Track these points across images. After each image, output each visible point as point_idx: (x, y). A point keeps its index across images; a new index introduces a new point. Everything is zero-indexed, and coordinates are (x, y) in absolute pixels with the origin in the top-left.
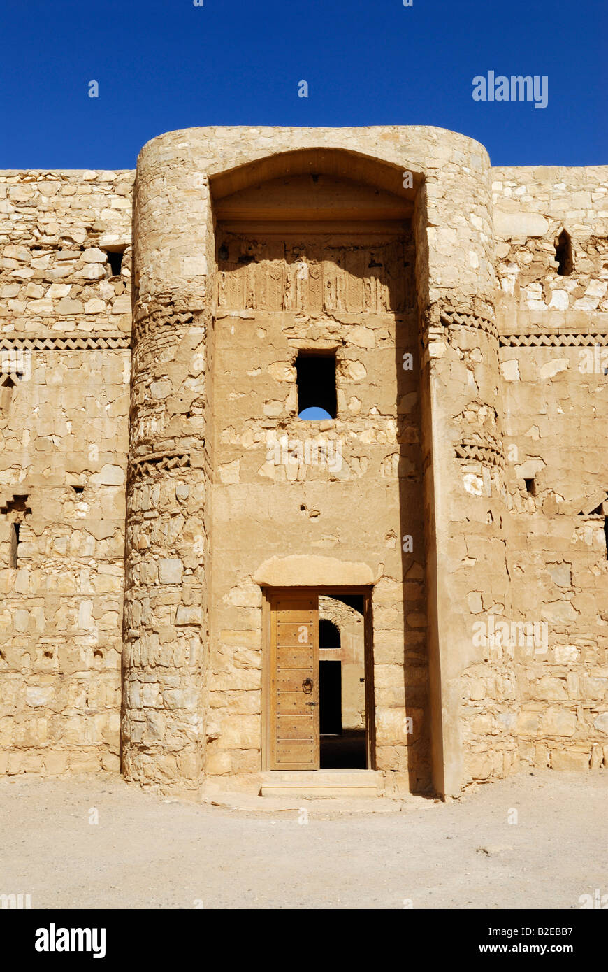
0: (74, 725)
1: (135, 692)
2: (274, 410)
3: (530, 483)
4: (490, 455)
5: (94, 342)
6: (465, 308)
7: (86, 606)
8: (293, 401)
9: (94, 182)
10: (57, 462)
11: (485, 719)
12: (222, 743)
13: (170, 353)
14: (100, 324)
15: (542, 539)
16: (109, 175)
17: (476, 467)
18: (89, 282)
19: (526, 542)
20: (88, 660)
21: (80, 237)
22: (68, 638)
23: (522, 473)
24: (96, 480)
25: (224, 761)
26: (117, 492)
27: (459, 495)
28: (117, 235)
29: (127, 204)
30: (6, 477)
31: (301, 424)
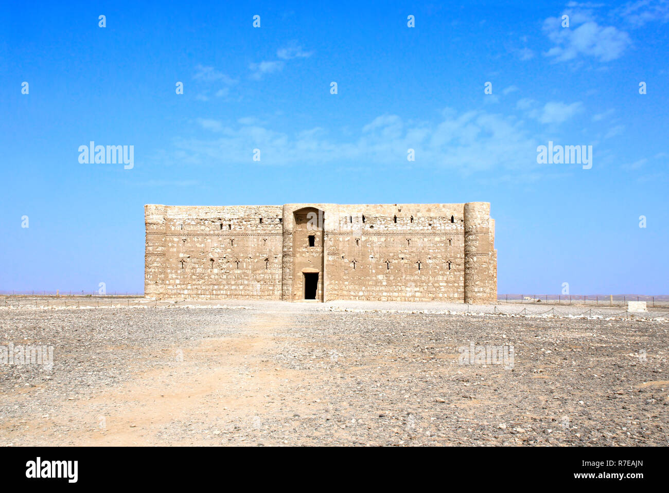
0: (276, 293)
1: (283, 287)
2: (304, 245)
3: (343, 257)
4: (334, 254)
5: (277, 234)
7: (277, 275)
8: (308, 244)
9: (277, 207)
10: (272, 253)
12: (297, 295)
13: (288, 239)
14: (278, 231)
15: (344, 266)
16: (279, 206)
17: (331, 256)
18: (277, 224)
19: (341, 266)
20: (277, 283)
21: (275, 217)
22: (275, 279)
23: (342, 256)
24: (278, 256)
25: (297, 298)
26: (281, 258)
28: (280, 217)
29: (282, 211)
30: (265, 256)
31: (309, 247)
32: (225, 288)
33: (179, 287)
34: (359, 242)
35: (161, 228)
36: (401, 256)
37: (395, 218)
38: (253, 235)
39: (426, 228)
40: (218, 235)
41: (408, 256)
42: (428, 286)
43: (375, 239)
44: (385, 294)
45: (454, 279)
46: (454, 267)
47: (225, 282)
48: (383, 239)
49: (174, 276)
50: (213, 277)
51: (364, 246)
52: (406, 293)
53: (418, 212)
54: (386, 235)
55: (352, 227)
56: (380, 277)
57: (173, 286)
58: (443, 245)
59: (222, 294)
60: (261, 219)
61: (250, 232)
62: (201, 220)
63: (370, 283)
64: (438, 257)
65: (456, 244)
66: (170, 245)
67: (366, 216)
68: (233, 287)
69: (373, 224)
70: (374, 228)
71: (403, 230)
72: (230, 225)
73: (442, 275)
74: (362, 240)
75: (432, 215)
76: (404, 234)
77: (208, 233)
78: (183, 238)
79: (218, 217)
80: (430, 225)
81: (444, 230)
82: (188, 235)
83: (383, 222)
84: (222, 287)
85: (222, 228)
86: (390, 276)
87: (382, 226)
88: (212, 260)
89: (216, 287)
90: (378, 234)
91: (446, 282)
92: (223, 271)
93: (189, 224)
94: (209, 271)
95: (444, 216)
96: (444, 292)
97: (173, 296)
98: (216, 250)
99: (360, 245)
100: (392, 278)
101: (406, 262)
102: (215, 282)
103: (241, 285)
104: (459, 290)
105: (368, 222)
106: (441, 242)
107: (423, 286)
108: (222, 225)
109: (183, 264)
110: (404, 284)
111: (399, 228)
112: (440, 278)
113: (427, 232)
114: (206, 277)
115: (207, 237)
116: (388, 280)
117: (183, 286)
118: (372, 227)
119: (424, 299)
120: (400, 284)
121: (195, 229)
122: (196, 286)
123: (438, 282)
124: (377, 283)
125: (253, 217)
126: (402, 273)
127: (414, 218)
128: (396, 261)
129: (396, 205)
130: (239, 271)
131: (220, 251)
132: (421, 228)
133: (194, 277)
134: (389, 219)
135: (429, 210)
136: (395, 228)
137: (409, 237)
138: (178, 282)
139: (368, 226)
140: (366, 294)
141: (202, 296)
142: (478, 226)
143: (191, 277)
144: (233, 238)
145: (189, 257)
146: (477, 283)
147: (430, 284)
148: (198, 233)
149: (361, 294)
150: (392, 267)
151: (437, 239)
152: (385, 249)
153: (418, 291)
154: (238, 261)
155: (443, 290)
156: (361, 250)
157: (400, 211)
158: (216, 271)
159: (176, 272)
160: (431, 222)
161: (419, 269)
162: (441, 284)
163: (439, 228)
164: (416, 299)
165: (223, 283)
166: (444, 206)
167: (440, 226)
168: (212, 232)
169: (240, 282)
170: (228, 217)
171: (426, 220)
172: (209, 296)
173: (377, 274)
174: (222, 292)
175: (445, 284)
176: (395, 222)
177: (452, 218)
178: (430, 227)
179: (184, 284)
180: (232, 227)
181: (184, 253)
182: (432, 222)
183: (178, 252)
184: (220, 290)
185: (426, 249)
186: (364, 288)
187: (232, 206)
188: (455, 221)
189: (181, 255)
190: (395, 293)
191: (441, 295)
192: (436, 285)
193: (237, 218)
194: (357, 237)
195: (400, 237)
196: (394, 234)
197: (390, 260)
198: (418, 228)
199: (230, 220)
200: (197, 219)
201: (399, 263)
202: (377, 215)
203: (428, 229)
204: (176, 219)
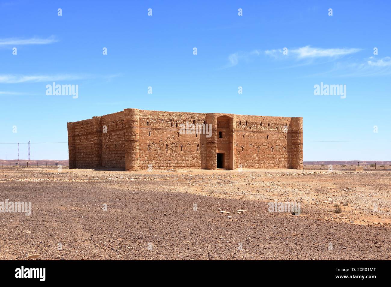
3: (237, 144)
8: (219, 136)
9: (203, 114)
13: (214, 133)
19: (236, 149)
21: (202, 120)
24: (204, 143)
28: (205, 120)
29: (206, 117)
30: (197, 143)
31: (220, 138)
32: (175, 162)
33: (147, 162)
34: (245, 136)
36: (264, 144)
37: (261, 123)
39: (275, 129)
40: (170, 130)
41: (267, 144)
43: (252, 134)
44: (257, 165)
45: (288, 157)
47: (175, 159)
48: (256, 135)
49: (144, 155)
50: (168, 155)
51: (247, 139)
52: (267, 164)
53: (272, 120)
54: (257, 132)
55: (241, 127)
56: (255, 155)
57: (143, 162)
58: (282, 139)
59: (173, 166)
60: (194, 121)
62: (160, 120)
63: (250, 159)
64: (280, 145)
65: (288, 138)
66: (141, 135)
67: (248, 122)
68: (180, 162)
69: (251, 126)
70: (252, 129)
71: (265, 130)
72: (177, 124)
73: (282, 154)
75: (278, 122)
76: (265, 132)
77: (164, 128)
78: (149, 131)
79: (170, 118)
80: (277, 128)
82: (152, 129)
83: (256, 126)
84: (173, 162)
85: (172, 126)
87: (255, 128)
88: (167, 145)
89: (169, 162)
90: (253, 131)
91: (284, 158)
92: (173, 152)
93: (152, 122)
94: (165, 151)
95: (283, 123)
97: (144, 168)
98: (169, 139)
99: (245, 138)
100: (260, 156)
101: (266, 147)
102: (169, 159)
103: (184, 160)
104: (289, 162)
105: (249, 125)
106: (282, 137)
107: (274, 160)
108: (172, 124)
109: (149, 147)
110: (266, 159)
111: (263, 129)
112: (281, 156)
113: (275, 132)
114: (164, 156)
115: (164, 131)
116: (259, 157)
117: (149, 161)
118: (250, 128)
119: (275, 167)
120: (264, 159)
121: (156, 125)
122: (157, 161)
123: (280, 158)
124: (254, 159)
125: (190, 119)
126: (265, 153)
127: (270, 124)
128: (262, 147)
129: (262, 116)
130: (182, 152)
131: (172, 139)
132: (273, 129)
133: (156, 155)
134: (258, 124)
135: (277, 120)
136: (261, 129)
137: (268, 134)
138: (146, 158)
140: (249, 165)
141: (162, 167)
143: (154, 155)
144: (179, 132)
145: (153, 143)
146: (301, 159)
147: (277, 159)
148: (158, 128)
149: (246, 165)
150: (260, 150)
151: (280, 135)
152: (257, 140)
153: (272, 163)
154: (182, 146)
155: (283, 162)
156: (246, 141)
157: (264, 119)
158: (169, 152)
159: (145, 152)
160: (277, 126)
161: (272, 151)
162: (282, 159)
163: (281, 130)
164: (271, 167)
165: (173, 159)
166: (283, 118)
168: (166, 128)
169: (183, 158)
170: (175, 118)
171: (275, 125)
172: (166, 167)
173: (253, 154)
174: (173, 165)
175: (284, 159)
176: (261, 125)
177: (286, 124)
178: (277, 129)
179: (150, 160)
180: (178, 125)
181: (150, 140)
183: (147, 140)
184: (172, 163)
185: (275, 141)
186: (247, 161)
189: (148, 142)
190: (261, 164)
191: (282, 165)
192: (280, 160)
193: (180, 119)
194: (244, 133)
195: (264, 134)
196: (261, 132)
197: (260, 146)
198: (271, 129)
199: (176, 121)
200: (157, 119)
201: (263, 148)
202: (253, 121)
203: (276, 130)
204: (144, 119)
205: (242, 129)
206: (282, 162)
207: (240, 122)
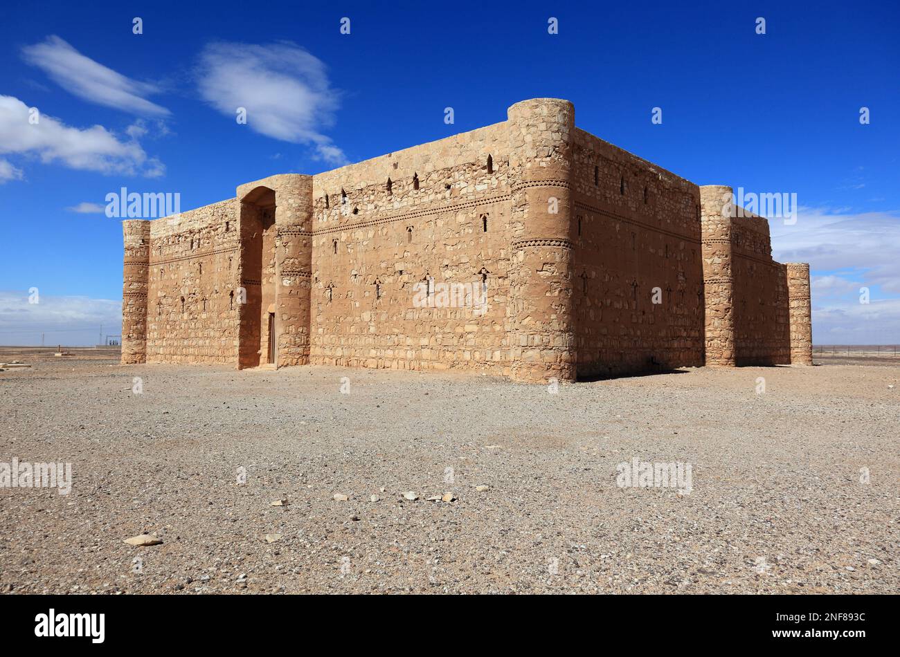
3: (317, 279)
4: (293, 273)
6: (286, 230)
11: (286, 349)
12: (262, 356)
15: (318, 296)
17: (289, 278)
19: (314, 297)
23: (315, 276)
27: (282, 287)
30: (230, 286)
32: (193, 344)
33: (156, 342)
34: (338, 245)
35: (138, 254)
36: (399, 267)
37: (390, 183)
38: (219, 252)
39: (440, 196)
40: (189, 258)
41: (409, 266)
42: (444, 333)
43: (359, 234)
44: (373, 353)
45: (493, 314)
46: (493, 284)
47: (193, 335)
48: (371, 235)
49: (153, 326)
50: (183, 326)
51: (345, 254)
52: (406, 351)
53: (427, 162)
54: (375, 223)
55: (329, 216)
56: (367, 316)
57: (153, 342)
58: (471, 231)
59: (191, 355)
60: (227, 223)
61: (216, 248)
62: (176, 236)
63: (353, 330)
64: (463, 261)
65: (497, 225)
66: (151, 279)
67: (348, 189)
68: (201, 342)
69: (357, 203)
70: (359, 213)
71: (402, 208)
72: (200, 240)
74: (343, 239)
75: (451, 163)
76: (403, 217)
77: (181, 256)
78: (161, 268)
79: (189, 228)
80: (448, 187)
81: (474, 193)
82: (165, 262)
83: (372, 198)
84: (190, 343)
85: (192, 247)
86: (381, 314)
87: (371, 207)
88: (183, 299)
89: (186, 342)
92: (192, 317)
93: (165, 245)
94: (180, 316)
95: (472, 161)
96: (474, 349)
98: (187, 284)
99: (338, 252)
100: (383, 318)
101: (407, 280)
102: (185, 335)
103: (208, 338)
104: (504, 342)
105: (350, 201)
106: (468, 224)
107: (435, 334)
108: (192, 241)
109: (160, 308)
110: (402, 330)
111: (396, 205)
113: (442, 205)
114: (178, 328)
115: (180, 263)
116: (378, 323)
117: (159, 342)
118: (356, 211)
119: (436, 365)
120: (396, 331)
121: (171, 252)
122: (169, 342)
123: (461, 322)
124: (363, 329)
125: (220, 221)
126: (400, 305)
127: (420, 177)
128: (391, 279)
129: (390, 156)
130: (205, 316)
131: (190, 283)
132: (432, 197)
133: (168, 327)
134: (380, 188)
135: (445, 153)
136: (389, 207)
137: (410, 222)
138: (156, 335)
139: (350, 209)
140: (346, 353)
141: (176, 357)
142: (529, 165)
143: (166, 328)
144: (201, 261)
145: (165, 296)
147: (447, 330)
148: (173, 257)
149: (339, 352)
150: (384, 293)
151: (461, 218)
152: (373, 254)
153: (426, 347)
154: (205, 299)
155: (472, 342)
156: (340, 262)
157: (396, 166)
158: (186, 316)
159: (155, 320)
160: (449, 181)
162: (468, 328)
163: (464, 191)
164: (422, 363)
166: (472, 137)
167: (468, 187)
168: (184, 254)
169: (206, 333)
170: (197, 226)
171: (441, 177)
172: (180, 358)
173: (362, 309)
174: (191, 350)
175: (475, 328)
176: (390, 193)
177: (490, 160)
178: (447, 193)
179: (160, 339)
180: (201, 242)
181: (161, 290)
182: (451, 179)
183: (157, 289)
184: (189, 347)
185: (440, 245)
186: (343, 341)
187: (201, 208)
188: (495, 167)
189: (160, 294)
190: (388, 352)
191: (467, 356)
192: (459, 330)
193: (205, 226)
194: (336, 235)
195: (396, 224)
196: (387, 220)
197: (381, 279)
198: (426, 199)
199: (200, 232)
200: (172, 236)
201: (395, 282)
202: (363, 185)
203: (444, 198)
204: (157, 239)
205: (330, 219)
206: (469, 343)
207: (327, 197)
